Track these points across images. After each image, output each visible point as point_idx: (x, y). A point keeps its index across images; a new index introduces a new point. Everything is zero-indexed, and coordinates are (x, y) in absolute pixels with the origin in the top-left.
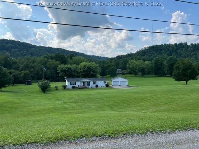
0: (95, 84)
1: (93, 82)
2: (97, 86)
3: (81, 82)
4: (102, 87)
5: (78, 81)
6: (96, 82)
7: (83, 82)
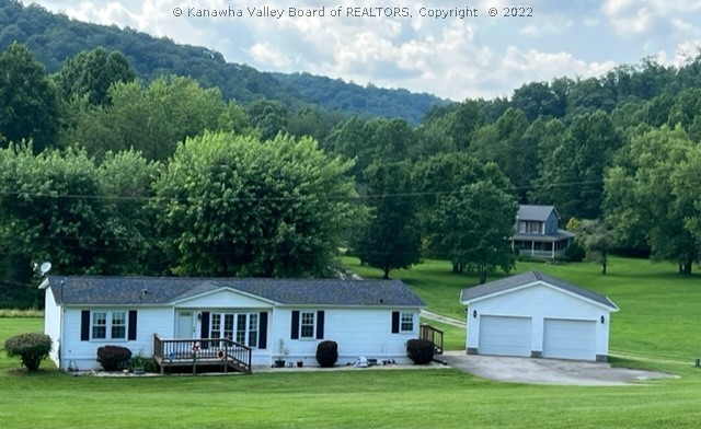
0: (307, 332)
1: (295, 315)
2: (328, 355)
3: (186, 312)
4: (372, 362)
5: (159, 300)
6: (321, 315)
7: (204, 317)
